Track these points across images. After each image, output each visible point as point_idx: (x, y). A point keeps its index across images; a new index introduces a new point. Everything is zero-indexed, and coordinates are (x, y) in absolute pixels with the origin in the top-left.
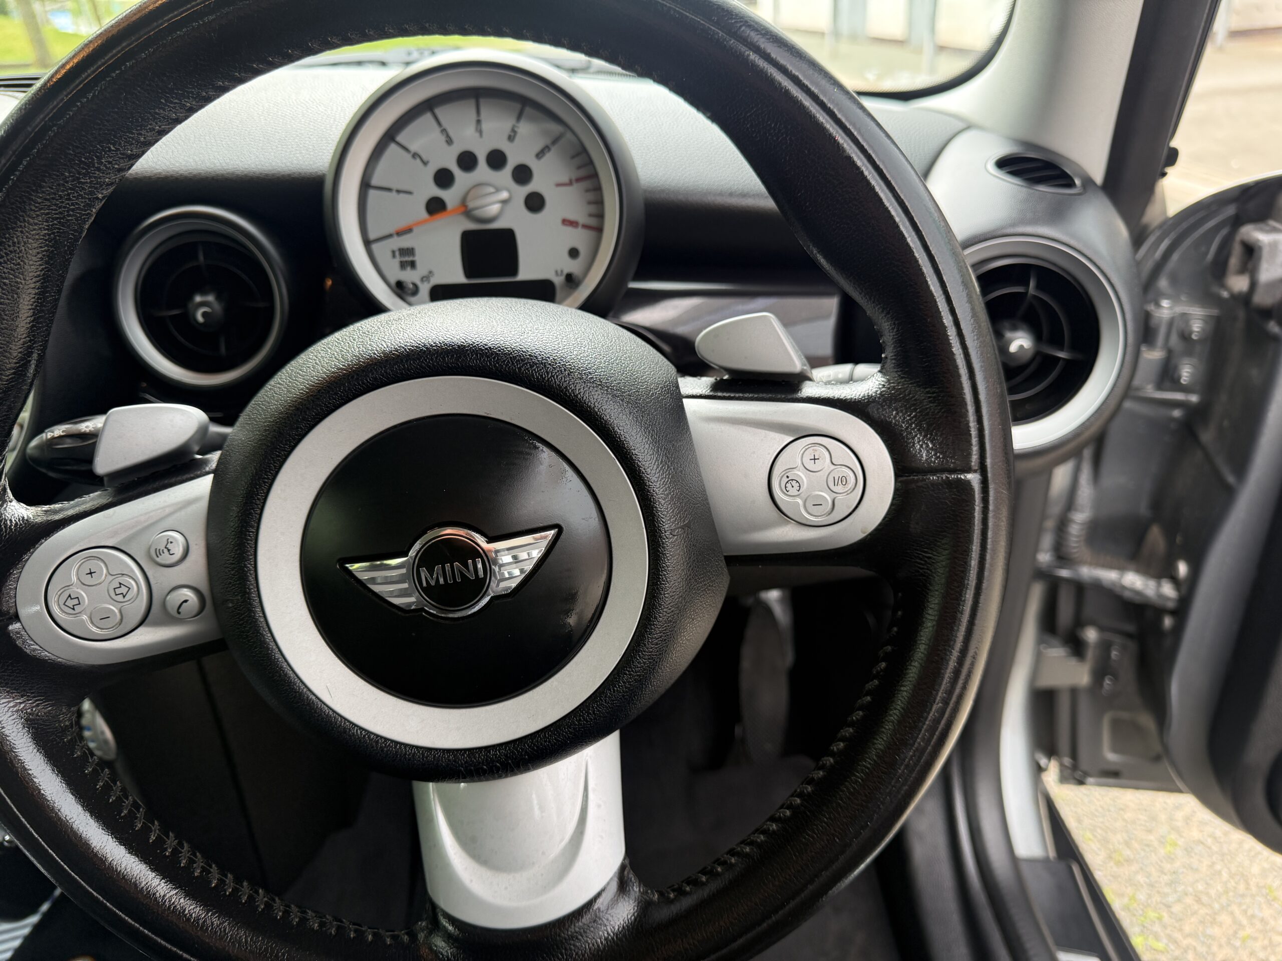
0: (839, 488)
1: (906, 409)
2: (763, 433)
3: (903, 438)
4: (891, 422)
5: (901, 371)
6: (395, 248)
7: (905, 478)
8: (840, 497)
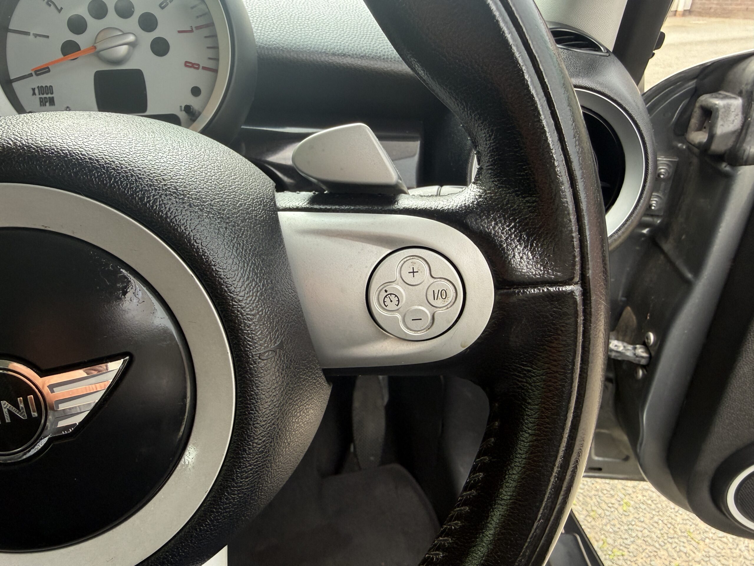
0: (439, 303)
1: (505, 219)
2: (359, 245)
3: (504, 249)
4: (491, 233)
5: (498, 180)
6: (35, 86)
7: (505, 291)
8: (439, 311)
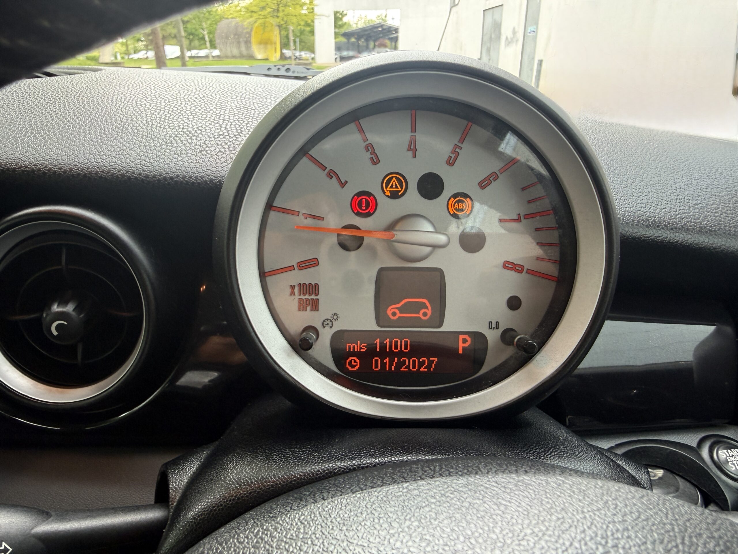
6: (295, 283)
